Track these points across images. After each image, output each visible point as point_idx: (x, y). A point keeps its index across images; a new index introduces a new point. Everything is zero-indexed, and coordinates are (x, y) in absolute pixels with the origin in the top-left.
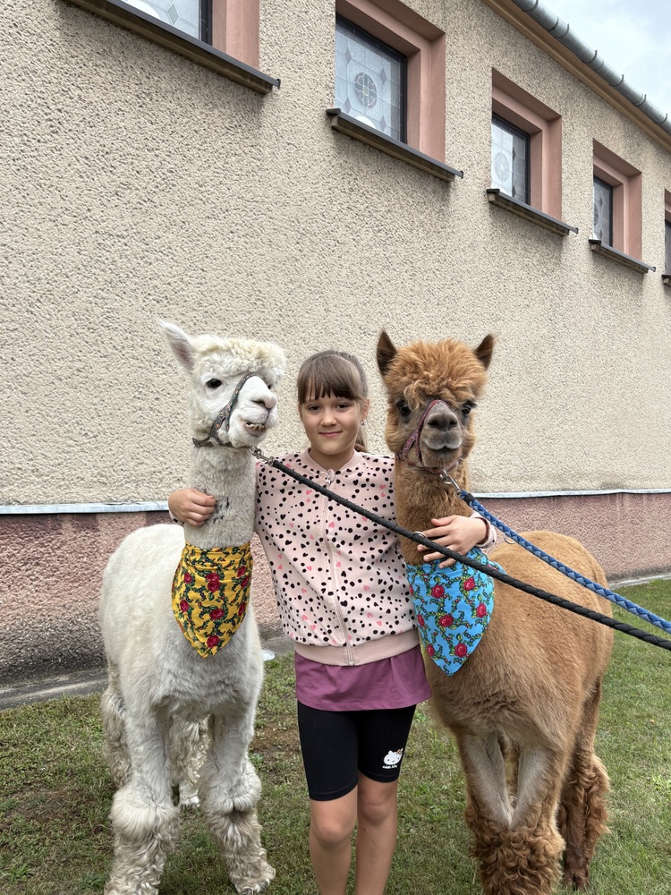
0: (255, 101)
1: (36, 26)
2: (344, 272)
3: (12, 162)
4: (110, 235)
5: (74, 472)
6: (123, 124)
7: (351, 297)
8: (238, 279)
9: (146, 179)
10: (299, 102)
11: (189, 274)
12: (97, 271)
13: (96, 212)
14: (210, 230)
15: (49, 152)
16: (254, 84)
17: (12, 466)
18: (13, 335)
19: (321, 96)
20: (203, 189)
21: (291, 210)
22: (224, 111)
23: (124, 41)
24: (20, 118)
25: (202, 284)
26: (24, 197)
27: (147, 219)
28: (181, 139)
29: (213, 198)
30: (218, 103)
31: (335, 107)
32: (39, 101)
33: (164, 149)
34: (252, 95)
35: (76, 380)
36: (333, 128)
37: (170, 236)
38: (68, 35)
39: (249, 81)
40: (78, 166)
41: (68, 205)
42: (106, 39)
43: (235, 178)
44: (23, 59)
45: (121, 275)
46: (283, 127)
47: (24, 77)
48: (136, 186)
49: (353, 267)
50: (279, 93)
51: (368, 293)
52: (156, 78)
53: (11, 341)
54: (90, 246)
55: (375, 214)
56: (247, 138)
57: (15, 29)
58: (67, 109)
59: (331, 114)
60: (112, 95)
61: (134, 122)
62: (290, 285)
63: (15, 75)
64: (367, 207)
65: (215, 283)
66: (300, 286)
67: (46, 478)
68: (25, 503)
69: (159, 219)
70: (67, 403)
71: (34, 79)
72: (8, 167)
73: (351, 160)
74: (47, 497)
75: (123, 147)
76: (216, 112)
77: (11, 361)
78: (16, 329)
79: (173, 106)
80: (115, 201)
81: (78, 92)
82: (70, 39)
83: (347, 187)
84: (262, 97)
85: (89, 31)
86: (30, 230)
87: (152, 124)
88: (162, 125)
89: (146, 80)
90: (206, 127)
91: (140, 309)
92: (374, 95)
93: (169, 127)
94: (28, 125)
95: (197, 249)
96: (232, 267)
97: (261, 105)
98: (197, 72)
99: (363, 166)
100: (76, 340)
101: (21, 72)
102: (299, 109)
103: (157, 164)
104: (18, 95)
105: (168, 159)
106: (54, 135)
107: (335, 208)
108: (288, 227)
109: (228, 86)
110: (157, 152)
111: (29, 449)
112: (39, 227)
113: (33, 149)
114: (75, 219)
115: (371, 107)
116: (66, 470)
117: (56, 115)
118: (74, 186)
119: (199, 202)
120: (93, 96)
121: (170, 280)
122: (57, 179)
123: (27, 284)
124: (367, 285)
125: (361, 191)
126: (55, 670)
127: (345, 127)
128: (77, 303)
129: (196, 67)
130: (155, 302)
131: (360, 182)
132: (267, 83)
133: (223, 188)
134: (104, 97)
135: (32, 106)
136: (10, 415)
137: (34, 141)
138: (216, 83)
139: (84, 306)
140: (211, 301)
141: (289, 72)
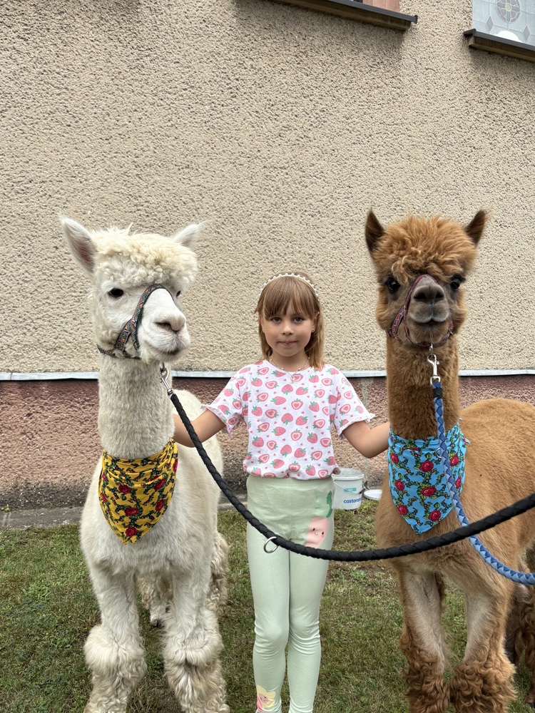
0: (396, 39)
1: (219, 18)
2: (480, 174)
3: (204, 124)
4: (275, 168)
5: (250, 349)
6: (285, 80)
7: (487, 195)
8: (380, 190)
9: (303, 120)
10: (437, 31)
11: (338, 191)
12: (265, 197)
13: (265, 152)
14: (355, 154)
15: (229, 112)
16: (394, 25)
17: (207, 344)
18: (206, 250)
19: (458, 22)
20: (349, 121)
21: (429, 127)
22: (368, 52)
23: (285, 14)
24: (209, 91)
25: (348, 198)
26: (212, 148)
27: (304, 151)
28: (331, 83)
29: (358, 127)
30: (363, 46)
31: (472, 28)
32: (222, 75)
33: (317, 94)
34: (393, 34)
35: (251, 281)
36: (471, 47)
37: (322, 163)
38: (242, 20)
39: (389, 23)
40: (251, 119)
41: (243, 149)
42: (271, 15)
43: (377, 107)
44: (211, 45)
45: (284, 198)
46: (421, 55)
47: (211, 59)
48: (295, 126)
49: (489, 169)
50: (418, 27)
51: (505, 189)
52: (311, 38)
53: (204, 255)
54: (260, 179)
55: (513, 118)
56: (388, 72)
57: (204, 24)
58: (242, 77)
59: (468, 35)
60: (276, 59)
61: (293, 77)
62: (427, 191)
63: (205, 59)
64: (505, 113)
65: (360, 196)
66: (437, 190)
67: (230, 352)
68: (216, 370)
69: (313, 151)
70: (244, 298)
71: (219, 59)
72: (201, 128)
73: (489, 73)
74: (231, 366)
75: (285, 98)
76: (361, 55)
77: (205, 269)
78: (208, 246)
79: (324, 58)
80: (279, 140)
81: (251, 62)
82: (244, 22)
83: (484, 97)
84: (403, 34)
85: (258, 13)
86: (217, 172)
87: (307, 75)
88: (316, 75)
89: (303, 41)
90: (352, 68)
91: (298, 224)
92: (518, 10)
93: (321, 75)
94: (215, 95)
95: (345, 170)
96: (374, 182)
97: (401, 40)
98: (345, 26)
99: (500, 75)
100: (251, 251)
101: (209, 56)
102: (437, 37)
103: (311, 107)
104: (207, 74)
105: (320, 101)
106: (234, 99)
107: (472, 119)
108: (426, 141)
109: (372, 31)
110: (311, 98)
111: (218, 331)
112: (223, 169)
113: (219, 112)
114: (248, 159)
115: (513, 21)
116: (244, 347)
117: (235, 83)
118: (248, 134)
119: (346, 132)
120: (261, 64)
121: (322, 198)
122: (235, 132)
123: (215, 212)
124: (504, 183)
125: (499, 99)
126: (237, 490)
127: (481, 44)
128: (251, 223)
129: (344, 22)
130: (310, 217)
131: (498, 91)
132: (405, 21)
133: (367, 117)
134: (270, 63)
135: (218, 80)
136: (205, 308)
137: (219, 107)
138: (360, 31)
139: (255, 225)
140: (356, 211)
141: (428, 8)
